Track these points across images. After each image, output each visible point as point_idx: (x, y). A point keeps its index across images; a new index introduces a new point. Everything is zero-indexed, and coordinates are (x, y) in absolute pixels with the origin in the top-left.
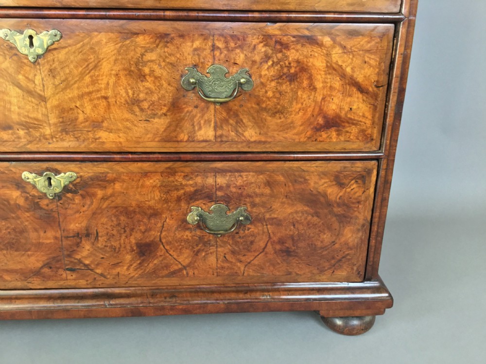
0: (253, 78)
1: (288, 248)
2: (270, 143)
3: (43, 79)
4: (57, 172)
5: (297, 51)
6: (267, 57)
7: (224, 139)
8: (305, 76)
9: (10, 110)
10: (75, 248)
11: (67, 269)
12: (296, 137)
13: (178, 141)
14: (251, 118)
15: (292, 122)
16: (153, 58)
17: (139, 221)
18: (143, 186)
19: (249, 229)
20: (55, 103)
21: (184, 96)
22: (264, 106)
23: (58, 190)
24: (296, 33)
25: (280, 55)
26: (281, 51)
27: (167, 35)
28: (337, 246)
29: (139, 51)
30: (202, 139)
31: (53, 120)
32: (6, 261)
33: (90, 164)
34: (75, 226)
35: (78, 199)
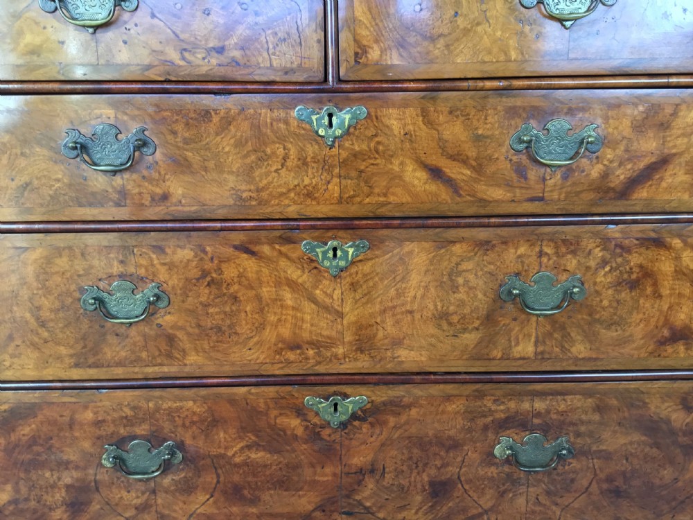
0: (586, 286)
1: (617, 487)
2: (602, 359)
3: (342, 294)
4: (346, 396)
5: (640, 254)
6: (604, 262)
7: (547, 356)
8: (649, 282)
9: (301, 328)
10: (356, 487)
11: (344, 513)
12: (636, 352)
13: (490, 359)
14: (580, 331)
15: (631, 336)
16: (470, 268)
17: (435, 454)
18: (443, 412)
19: (570, 464)
20: (353, 319)
21: (501, 308)
22: (597, 316)
23: (344, 418)
24: (640, 235)
25: (619, 260)
26: (621, 256)
27: (488, 242)
28: (680, 484)
29: (454, 259)
30: (519, 356)
31: (348, 337)
32: (271, 503)
33: (384, 387)
34: (358, 461)
35: (365, 427)
